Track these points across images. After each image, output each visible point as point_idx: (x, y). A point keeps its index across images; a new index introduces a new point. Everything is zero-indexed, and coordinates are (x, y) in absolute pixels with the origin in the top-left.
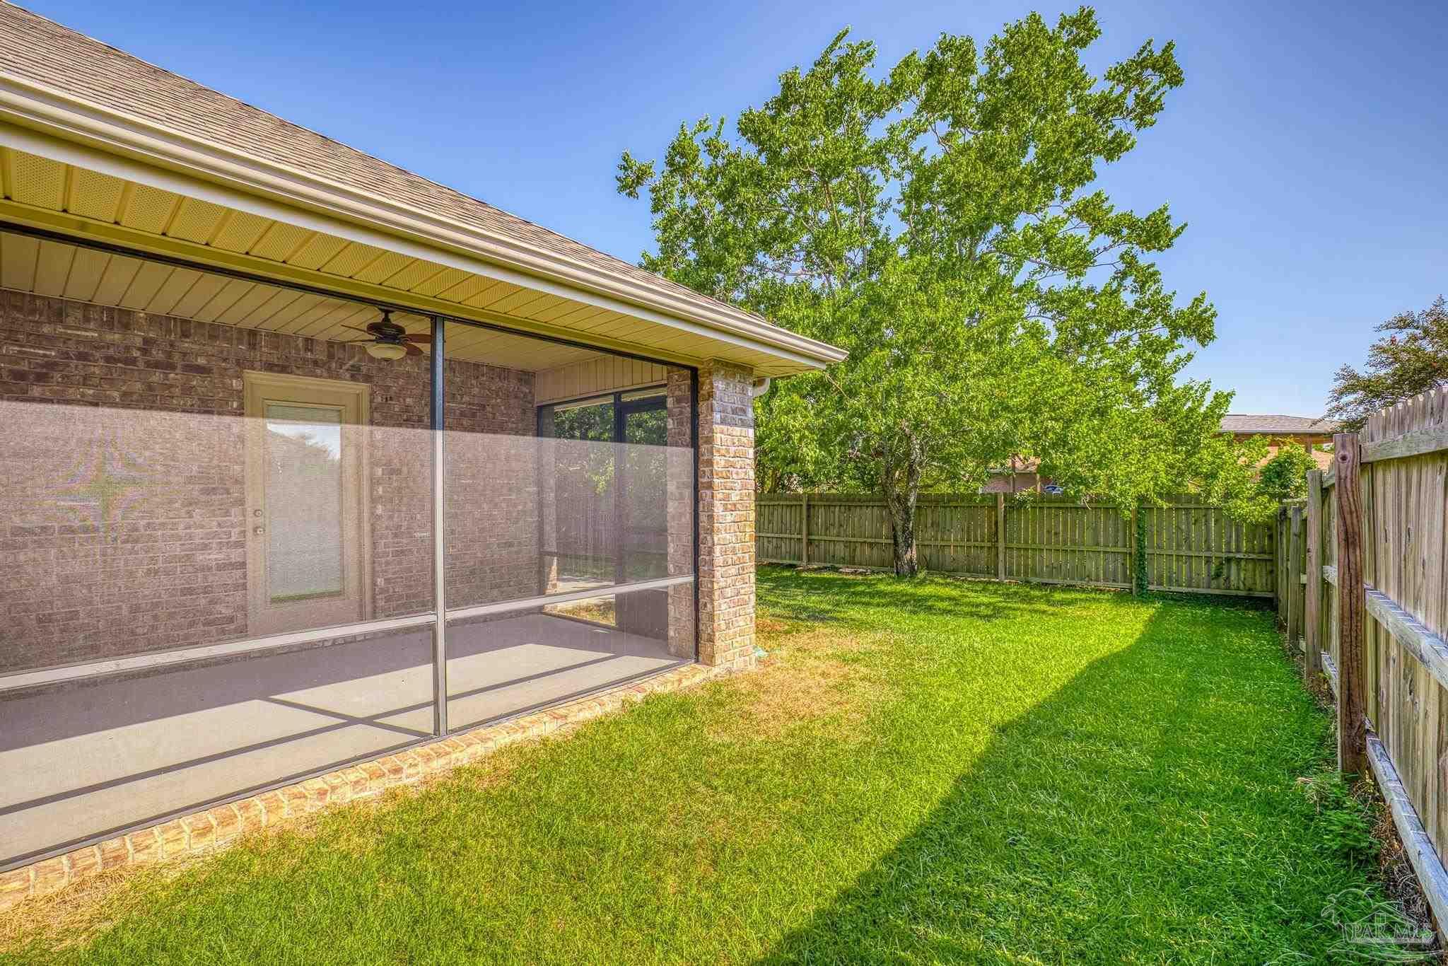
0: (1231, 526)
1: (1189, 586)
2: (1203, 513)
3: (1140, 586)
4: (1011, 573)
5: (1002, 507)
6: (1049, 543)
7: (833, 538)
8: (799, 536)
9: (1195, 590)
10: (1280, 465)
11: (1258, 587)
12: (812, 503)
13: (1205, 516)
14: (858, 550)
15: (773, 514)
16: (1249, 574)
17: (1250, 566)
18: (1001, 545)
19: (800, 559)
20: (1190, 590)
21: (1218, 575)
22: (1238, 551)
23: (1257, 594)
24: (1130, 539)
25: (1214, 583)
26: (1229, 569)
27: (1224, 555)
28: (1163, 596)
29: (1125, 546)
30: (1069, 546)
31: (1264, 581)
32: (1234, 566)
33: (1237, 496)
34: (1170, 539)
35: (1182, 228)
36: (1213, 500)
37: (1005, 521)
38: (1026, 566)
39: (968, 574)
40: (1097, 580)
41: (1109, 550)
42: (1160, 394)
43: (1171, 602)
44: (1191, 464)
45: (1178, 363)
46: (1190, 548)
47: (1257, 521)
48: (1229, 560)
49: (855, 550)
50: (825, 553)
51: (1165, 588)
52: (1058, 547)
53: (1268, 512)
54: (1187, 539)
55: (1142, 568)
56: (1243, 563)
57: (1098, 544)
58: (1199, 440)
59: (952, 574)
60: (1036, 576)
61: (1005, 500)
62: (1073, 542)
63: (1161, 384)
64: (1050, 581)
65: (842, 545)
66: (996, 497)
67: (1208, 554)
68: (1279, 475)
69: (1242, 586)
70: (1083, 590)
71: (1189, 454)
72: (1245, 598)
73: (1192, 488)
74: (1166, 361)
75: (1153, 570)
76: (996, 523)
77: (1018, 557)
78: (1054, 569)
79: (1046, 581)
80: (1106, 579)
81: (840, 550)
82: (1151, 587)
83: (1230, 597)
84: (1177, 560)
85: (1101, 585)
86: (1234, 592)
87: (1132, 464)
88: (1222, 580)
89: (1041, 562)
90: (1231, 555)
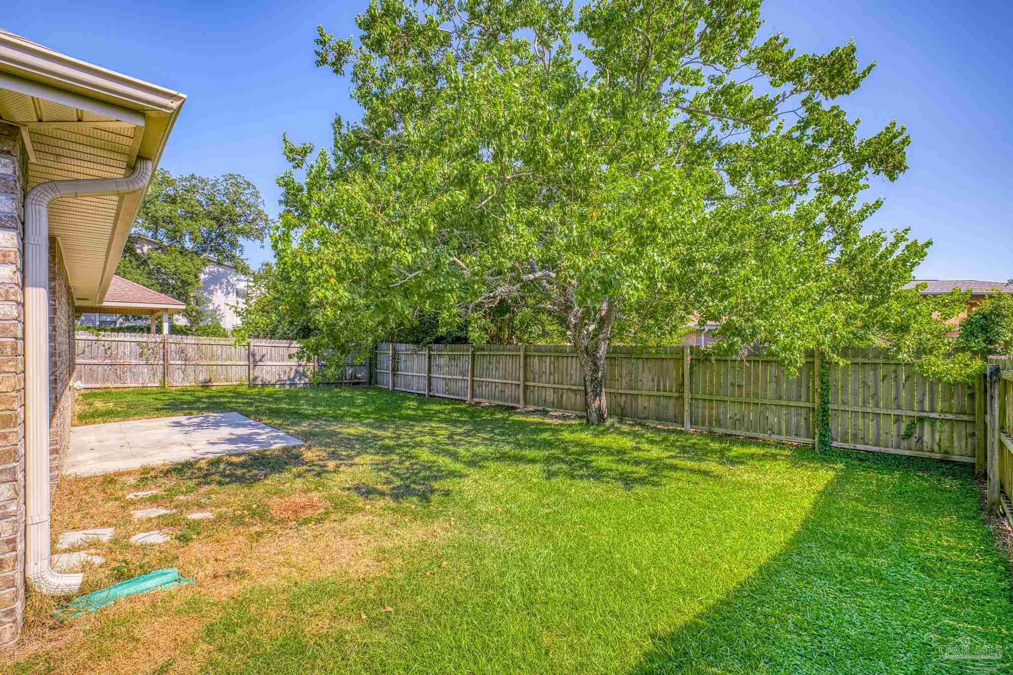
0: (924, 384)
1: (877, 444)
2: (893, 368)
3: (823, 443)
4: (696, 423)
5: (688, 359)
6: (733, 395)
7: (545, 385)
8: (518, 382)
9: (883, 449)
10: (985, 317)
11: (957, 451)
12: (529, 353)
13: (895, 371)
14: (565, 396)
15: (499, 362)
16: (945, 436)
17: (947, 427)
18: (687, 395)
19: (518, 402)
20: (877, 449)
21: (908, 436)
22: (933, 410)
23: (956, 458)
24: (813, 394)
25: (904, 443)
26: (922, 429)
27: (916, 414)
28: (846, 454)
29: (808, 401)
30: (751, 400)
31: (964, 445)
32: (927, 428)
33: (931, 352)
34: (855, 394)
35: (870, 69)
36: (903, 356)
37: (691, 374)
38: (711, 416)
39: (657, 422)
40: (780, 433)
41: (792, 404)
42: (846, 243)
43: (856, 462)
44: (876, 315)
45: (865, 211)
46: (877, 405)
47: (955, 381)
48: (921, 420)
49: (562, 396)
50: (538, 399)
51: (850, 446)
52: (741, 399)
53: (969, 371)
54: (875, 395)
55: (825, 424)
56: (938, 424)
57: (780, 398)
58: (889, 288)
59: (643, 421)
60: (720, 426)
61: (692, 353)
62: (756, 395)
63: (846, 235)
64: (734, 432)
65: (552, 390)
66: (682, 350)
67: (898, 412)
68: (984, 329)
69: (936, 448)
70: (765, 444)
71: (874, 304)
72: (942, 461)
73: (879, 341)
74: (852, 209)
75: (837, 425)
76: (683, 375)
77: (704, 407)
78: (737, 422)
79: (729, 432)
80: (788, 433)
81: (550, 396)
82: (834, 444)
83: (923, 459)
84: (864, 417)
85: (783, 438)
86: (926, 454)
87: (802, 314)
88: (914, 440)
89: (725, 413)
90: (925, 414)
